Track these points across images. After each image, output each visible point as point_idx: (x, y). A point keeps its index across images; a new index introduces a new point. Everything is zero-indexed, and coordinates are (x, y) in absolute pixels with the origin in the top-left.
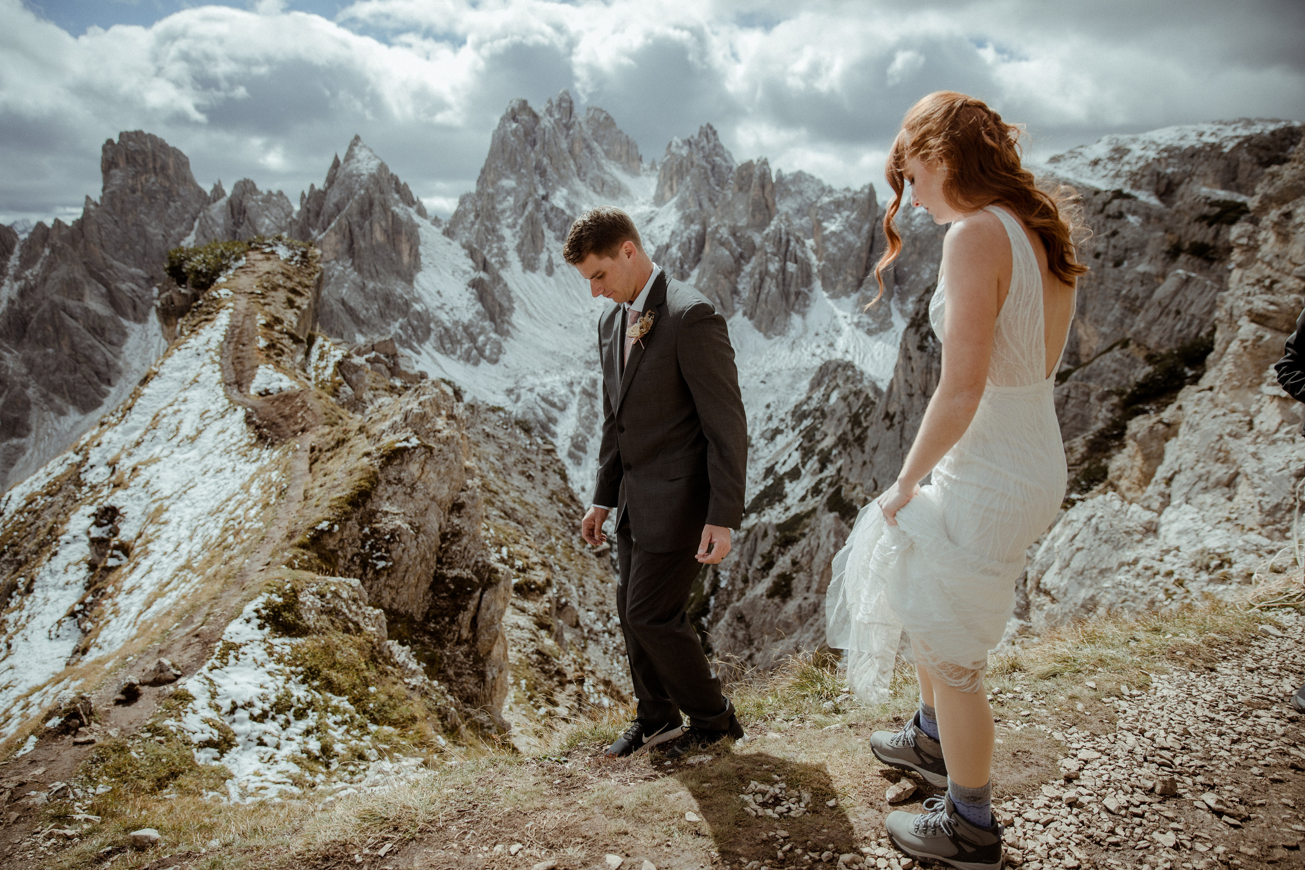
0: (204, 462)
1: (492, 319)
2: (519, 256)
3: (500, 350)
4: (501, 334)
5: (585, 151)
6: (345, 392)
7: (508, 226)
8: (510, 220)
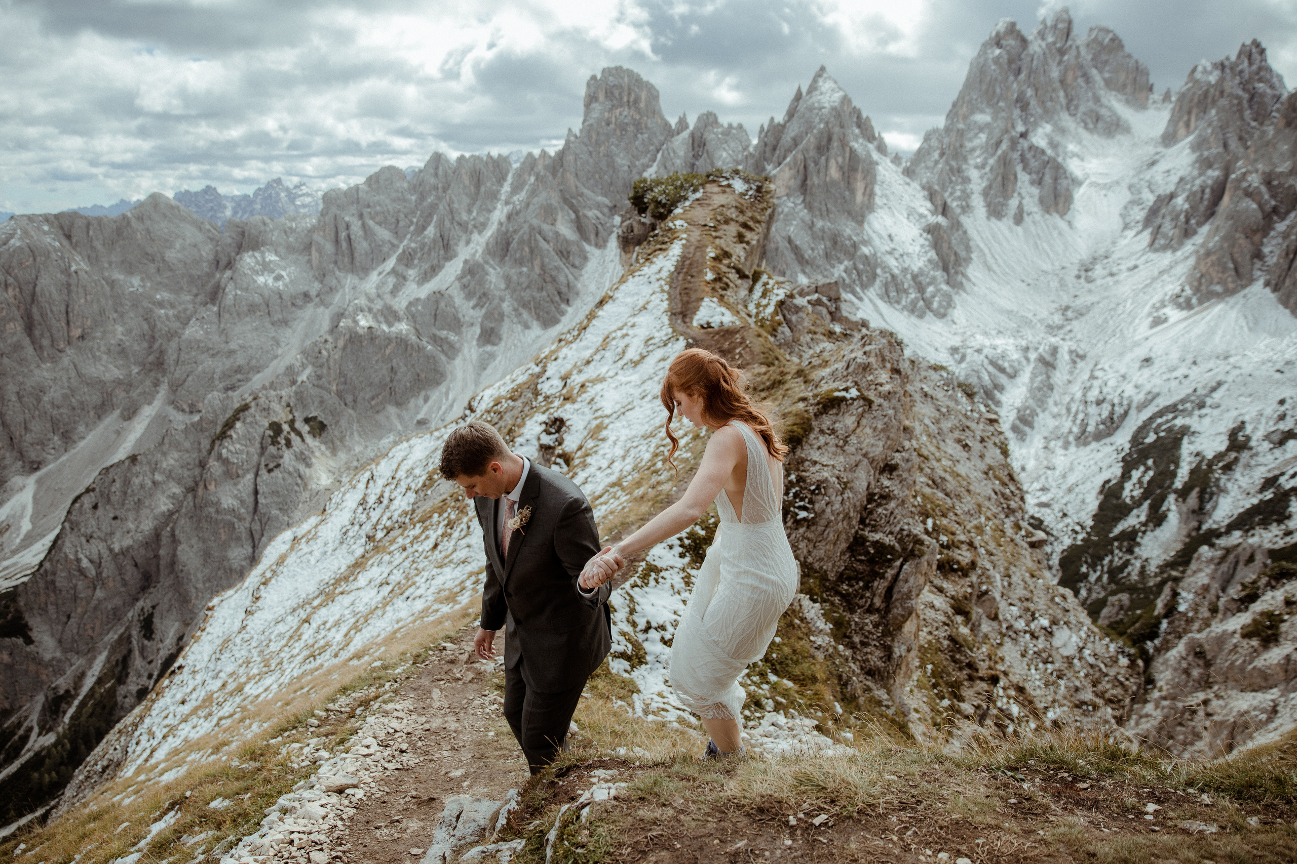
0: (643, 387)
1: (945, 269)
2: (985, 200)
3: (949, 303)
4: (953, 287)
5: (1081, 81)
6: (783, 333)
7: (976, 167)
8: (979, 160)
